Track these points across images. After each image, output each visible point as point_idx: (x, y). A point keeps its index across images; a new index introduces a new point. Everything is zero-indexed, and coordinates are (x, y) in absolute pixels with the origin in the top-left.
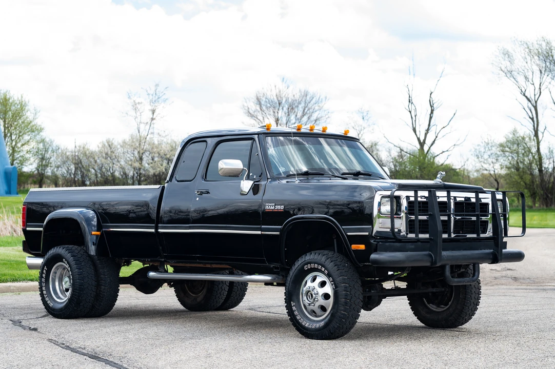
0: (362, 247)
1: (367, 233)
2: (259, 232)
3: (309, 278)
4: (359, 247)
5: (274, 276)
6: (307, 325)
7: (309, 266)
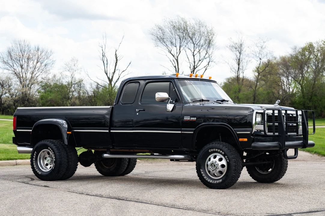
0: (246, 140)
1: (249, 132)
2: (180, 132)
3: (211, 156)
4: (244, 140)
5: (186, 155)
6: (211, 181)
7: (212, 150)
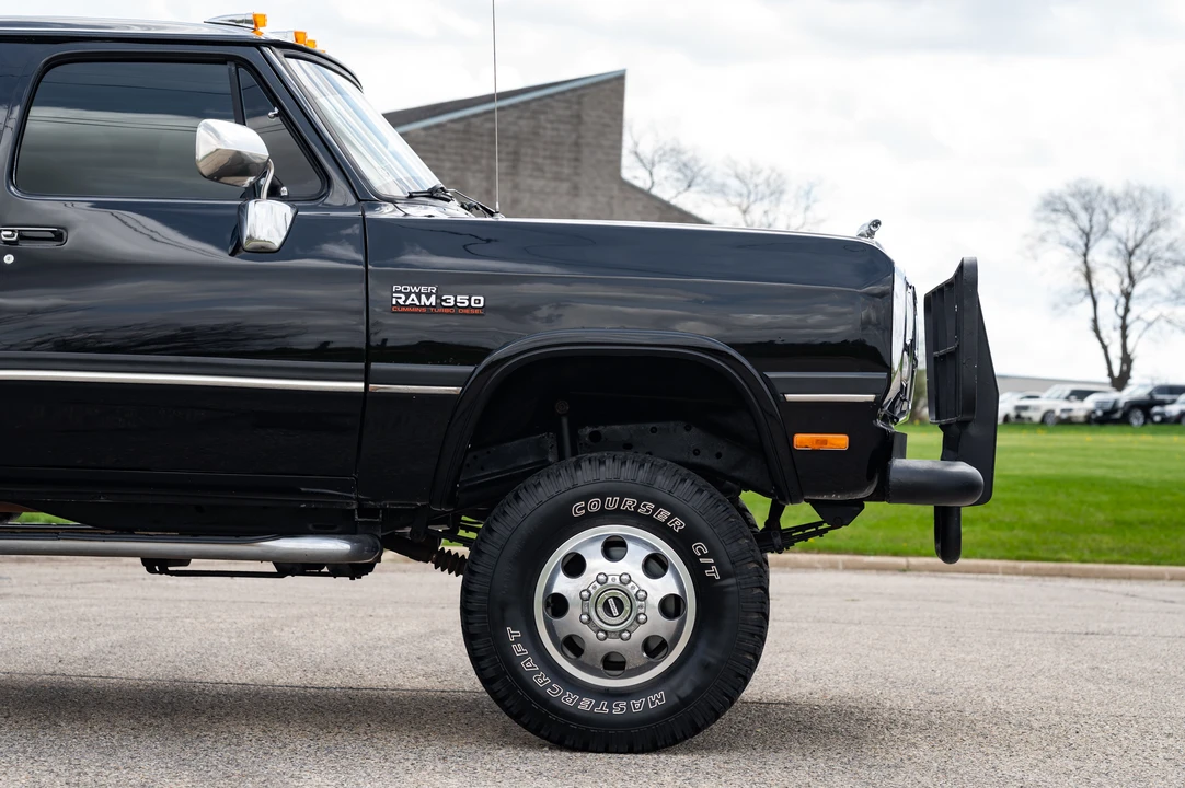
0: (839, 442)
1: (871, 397)
3: (586, 542)
4: (825, 442)
6: (586, 704)
7: (594, 505)
